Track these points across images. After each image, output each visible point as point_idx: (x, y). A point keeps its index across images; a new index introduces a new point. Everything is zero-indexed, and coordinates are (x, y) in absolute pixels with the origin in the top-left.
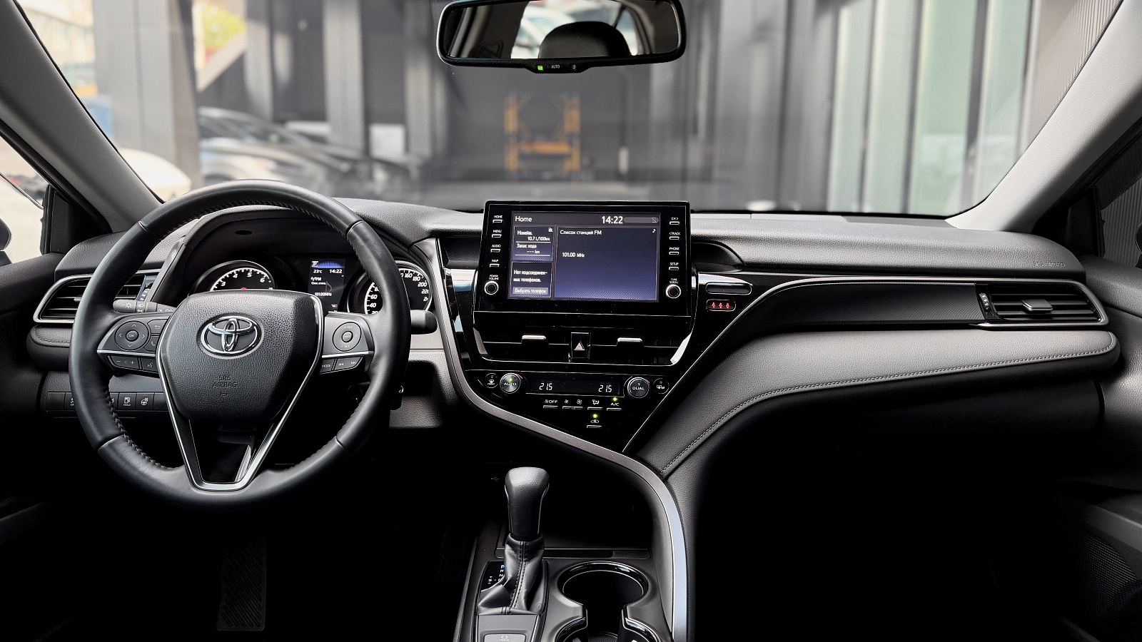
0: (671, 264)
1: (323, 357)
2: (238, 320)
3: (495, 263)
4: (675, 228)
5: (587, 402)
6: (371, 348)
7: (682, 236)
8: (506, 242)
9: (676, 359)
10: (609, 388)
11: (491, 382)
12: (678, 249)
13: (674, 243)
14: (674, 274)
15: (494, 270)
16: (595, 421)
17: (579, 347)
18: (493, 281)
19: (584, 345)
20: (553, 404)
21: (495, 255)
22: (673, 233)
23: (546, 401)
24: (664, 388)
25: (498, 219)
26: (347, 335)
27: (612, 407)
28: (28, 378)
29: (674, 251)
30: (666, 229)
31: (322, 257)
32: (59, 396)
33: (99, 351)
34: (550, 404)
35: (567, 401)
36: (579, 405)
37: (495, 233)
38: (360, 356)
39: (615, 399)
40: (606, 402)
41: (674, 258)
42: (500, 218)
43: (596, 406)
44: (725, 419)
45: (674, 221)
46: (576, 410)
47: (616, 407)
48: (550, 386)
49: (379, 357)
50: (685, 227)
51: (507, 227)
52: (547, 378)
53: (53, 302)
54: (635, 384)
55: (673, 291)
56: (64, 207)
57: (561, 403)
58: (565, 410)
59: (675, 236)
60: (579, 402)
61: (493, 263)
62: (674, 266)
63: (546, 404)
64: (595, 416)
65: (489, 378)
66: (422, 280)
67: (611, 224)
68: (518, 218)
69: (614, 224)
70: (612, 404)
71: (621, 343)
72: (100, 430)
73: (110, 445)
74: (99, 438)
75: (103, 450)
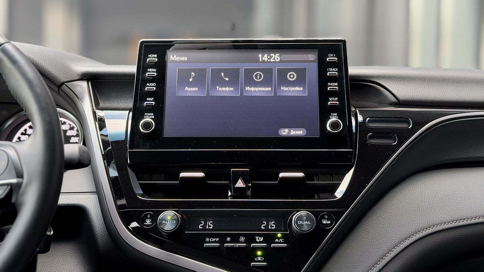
0: (331, 99)
3: (150, 101)
4: (332, 64)
5: (250, 239)
6: (20, 175)
7: (340, 71)
8: (160, 80)
9: (339, 193)
10: (272, 225)
11: (148, 222)
12: (336, 84)
13: (333, 79)
14: (334, 109)
15: (149, 109)
16: (259, 259)
17: (240, 184)
19: (245, 182)
20: (215, 242)
21: (150, 94)
22: (331, 69)
23: (207, 240)
24: (329, 222)
25: (153, 58)
27: (277, 243)
29: (333, 86)
30: (323, 66)
34: (212, 243)
35: (229, 239)
36: (242, 243)
37: (149, 72)
38: (7, 184)
39: (279, 235)
40: (270, 238)
41: (333, 94)
42: (154, 57)
43: (260, 242)
44: (393, 254)
45: (332, 58)
46: (240, 248)
47: (280, 243)
48: (210, 225)
49: (28, 184)
50: (342, 65)
51: (161, 66)
52: (206, 216)
54: (300, 218)
55: (334, 125)
57: (223, 240)
58: (228, 248)
59: (332, 72)
60: (242, 239)
61: (148, 101)
62: (333, 101)
63: (207, 243)
64: (259, 253)
65: (146, 217)
66: (72, 128)
67: (267, 62)
68: (172, 57)
69: (270, 62)
70: (277, 240)
71: (284, 178)
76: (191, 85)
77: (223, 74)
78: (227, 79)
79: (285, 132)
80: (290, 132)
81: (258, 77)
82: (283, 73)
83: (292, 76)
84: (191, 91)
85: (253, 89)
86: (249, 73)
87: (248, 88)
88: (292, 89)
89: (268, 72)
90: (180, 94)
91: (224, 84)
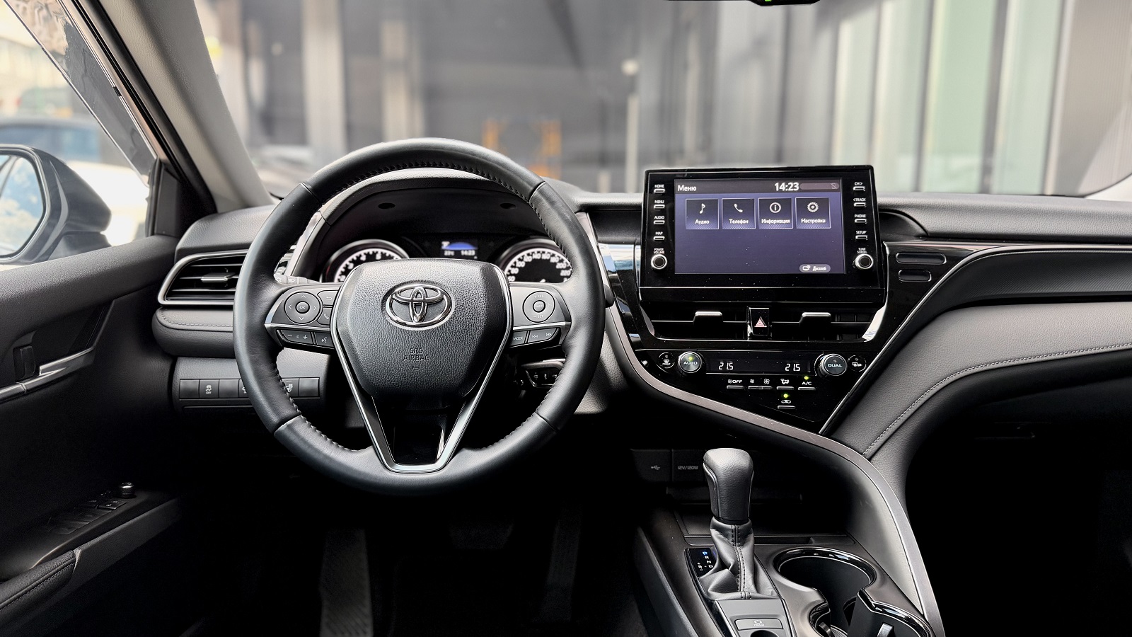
0: (858, 232)
1: (514, 329)
2: (425, 288)
3: (659, 236)
4: (860, 194)
5: (774, 382)
6: (568, 319)
7: (868, 201)
8: (669, 213)
9: (869, 335)
10: (797, 367)
11: (666, 362)
12: (864, 216)
13: (860, 210)
14: (862, 243)
15: (660, 244)
16: (786, 401)
17: (760, 324)
18: (659, 254)
19: (765, 321)
20: (738, 384)
21: (660, 227)
22: (857, 199)
23: (730, 381)
24: (860, 365)
25: (660, 188)
26: (539, 305)
27: (804, 386)
28: (156, 366)
29: (860, 218)
30: (848, 196)
31: (453, 238)
32: (192, 385)
33: (267, 325)
34: (734, 384)
35: (752, 381)
36: (766, 385)
37: (657, 204)
38: (556, 327)
39: (806, 378)
41: (861, 226)
42: (661, 188)
43: (786, 385)
44: (925, 398)
45: (858, 186)
46: (765, 390)
47: (808, 386)
48: (730, 366)
49: (576, 328)
50: (870, 193)
51: (669, 196)
52: (726, 358)
53: (177, 283)
54: (829, 361)
55: (864, 261)
56: (173, 184)
57: (746, 383)
58: (752, 390)
59: (859, 202)
60: (767, 381)
61: (657, 235)
62: (861, 234)
63: (730, 384)
64: (786, 396)
65: (663, 357)
66: (561, 261)
67: (785, 191)
68: (681, 188)
69: (788, 192)
70: (804, 383)
71: (807, 318)
72: (276, 411)
73: (289, 426)
74: (275, 419)
75: (280, 432)
76: (702, 217)
77: (736, 205)
78: (741, 211)
79: (806, 269)
80: (812, 268)
81: (776, 208)
82: (803, 204)
83: (813, 207)
84: (702, 224)
85: (770, 221)
86: (765, 204)
87: (764, 221)
88: (813, 221)
89: (786, 203)
90: (690, 227)
91: (738, 216)
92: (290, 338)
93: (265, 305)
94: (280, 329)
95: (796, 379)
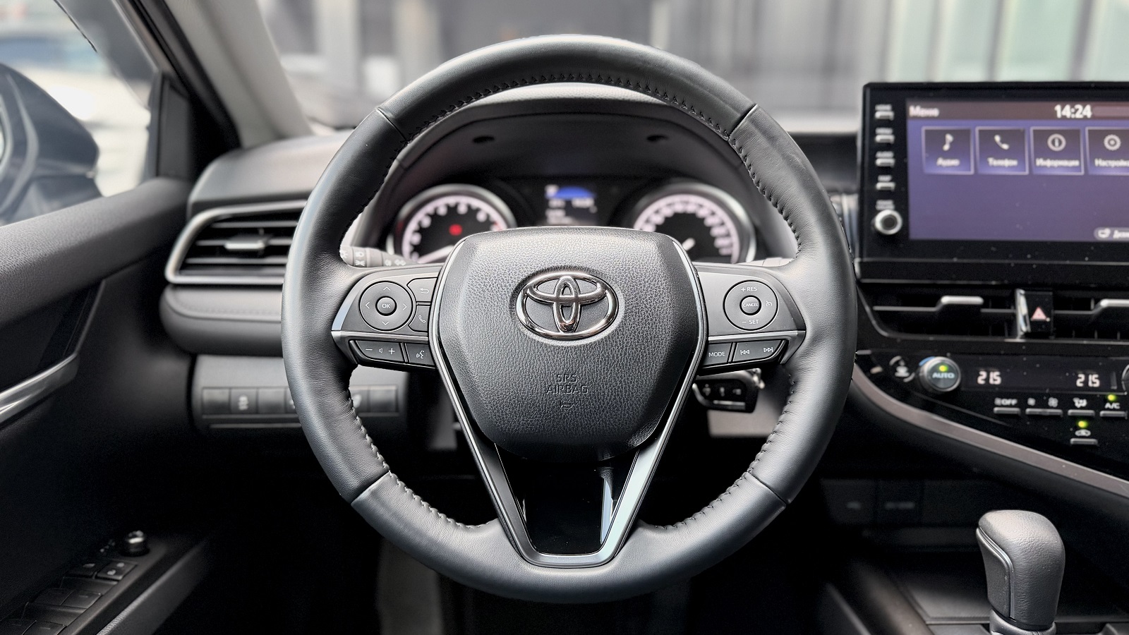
1: (711, 339)
2: (576, 278)
3: (884, 183)
5: (1066, 403)
6: (800, 325)
8: (899, 147)
10: (1094, 381)
11: (903, 372)
15: (885, 194)
16: (1083, 433)
17: (1039, 315)
18: (886, 210)
19: (1047, 313)
20: (1011, 406)
21: (886, 170)
23: (998, 401)
25: (884, 111)
26: (749, 304)
27: (1108, 409)
28: (167, 368)
31: (564, 181)
32: (220, 396)
33: (335, 334)
34: (1005, 405)
35: (1032, 402)
36: (1052, 408)
37: (880, 134)
38: (781, 338)
39: (1111, 397)
42: (886, 111)
43: (1082, 408)
46: (1050, 415)
47: (1114, 409)
48: (996, 378)
49: (817, 340)
51: (899, 123)
52: (988, 364)
53: (193, 250)
57: (1022, 404)
58: (1032, 416)
60: (1053, 402)
61: (882, 182)
63: (998, 406)
64: (1082, 424)
65: (897, 364)
67: (1071, 119)
68: (915, 111)
69: (1075, 119)
70: (1108, 405)
71: (1108, 308)
72: (353, 468)
73: (374, 493)
74: (354, 482)
75: (361, 504)
76: (947, 155)
77: (997, 138)
78: (1005, 147)
79: (1104, 234)
80: (1112, 234)
81: (1057, 143)
82: (1098, 137)
83: (1112, 143)
84: (947, 164)
85: (1049, 163)
86: (1041, 136)
87: (1040, 162)
88: (1113, 163)
89: (1072, 135)
90: (929, 170)
91: (1001, 154)
92: (369, 352)
93: (332, 303)
94: (355, 339)
95: (1097, 401)
